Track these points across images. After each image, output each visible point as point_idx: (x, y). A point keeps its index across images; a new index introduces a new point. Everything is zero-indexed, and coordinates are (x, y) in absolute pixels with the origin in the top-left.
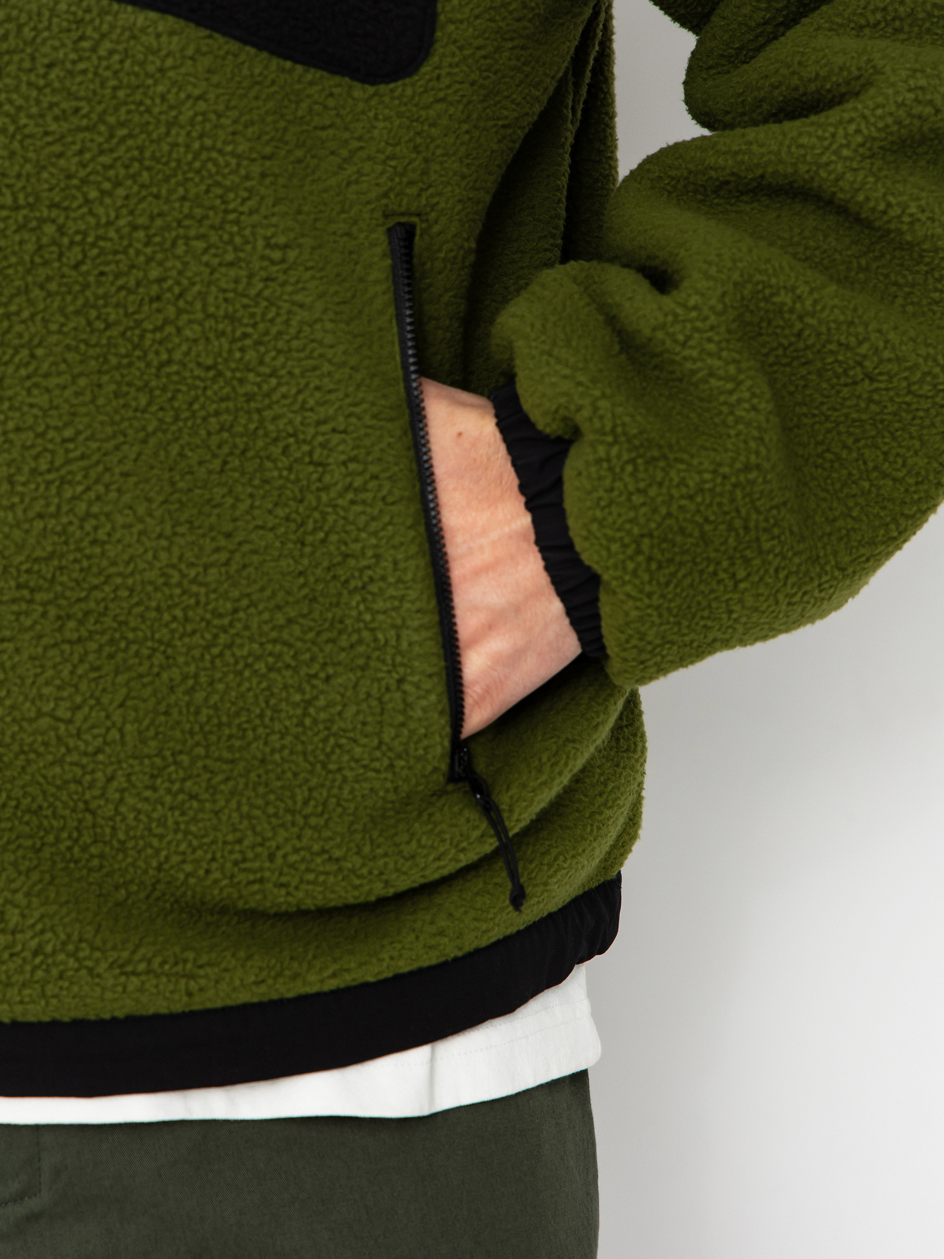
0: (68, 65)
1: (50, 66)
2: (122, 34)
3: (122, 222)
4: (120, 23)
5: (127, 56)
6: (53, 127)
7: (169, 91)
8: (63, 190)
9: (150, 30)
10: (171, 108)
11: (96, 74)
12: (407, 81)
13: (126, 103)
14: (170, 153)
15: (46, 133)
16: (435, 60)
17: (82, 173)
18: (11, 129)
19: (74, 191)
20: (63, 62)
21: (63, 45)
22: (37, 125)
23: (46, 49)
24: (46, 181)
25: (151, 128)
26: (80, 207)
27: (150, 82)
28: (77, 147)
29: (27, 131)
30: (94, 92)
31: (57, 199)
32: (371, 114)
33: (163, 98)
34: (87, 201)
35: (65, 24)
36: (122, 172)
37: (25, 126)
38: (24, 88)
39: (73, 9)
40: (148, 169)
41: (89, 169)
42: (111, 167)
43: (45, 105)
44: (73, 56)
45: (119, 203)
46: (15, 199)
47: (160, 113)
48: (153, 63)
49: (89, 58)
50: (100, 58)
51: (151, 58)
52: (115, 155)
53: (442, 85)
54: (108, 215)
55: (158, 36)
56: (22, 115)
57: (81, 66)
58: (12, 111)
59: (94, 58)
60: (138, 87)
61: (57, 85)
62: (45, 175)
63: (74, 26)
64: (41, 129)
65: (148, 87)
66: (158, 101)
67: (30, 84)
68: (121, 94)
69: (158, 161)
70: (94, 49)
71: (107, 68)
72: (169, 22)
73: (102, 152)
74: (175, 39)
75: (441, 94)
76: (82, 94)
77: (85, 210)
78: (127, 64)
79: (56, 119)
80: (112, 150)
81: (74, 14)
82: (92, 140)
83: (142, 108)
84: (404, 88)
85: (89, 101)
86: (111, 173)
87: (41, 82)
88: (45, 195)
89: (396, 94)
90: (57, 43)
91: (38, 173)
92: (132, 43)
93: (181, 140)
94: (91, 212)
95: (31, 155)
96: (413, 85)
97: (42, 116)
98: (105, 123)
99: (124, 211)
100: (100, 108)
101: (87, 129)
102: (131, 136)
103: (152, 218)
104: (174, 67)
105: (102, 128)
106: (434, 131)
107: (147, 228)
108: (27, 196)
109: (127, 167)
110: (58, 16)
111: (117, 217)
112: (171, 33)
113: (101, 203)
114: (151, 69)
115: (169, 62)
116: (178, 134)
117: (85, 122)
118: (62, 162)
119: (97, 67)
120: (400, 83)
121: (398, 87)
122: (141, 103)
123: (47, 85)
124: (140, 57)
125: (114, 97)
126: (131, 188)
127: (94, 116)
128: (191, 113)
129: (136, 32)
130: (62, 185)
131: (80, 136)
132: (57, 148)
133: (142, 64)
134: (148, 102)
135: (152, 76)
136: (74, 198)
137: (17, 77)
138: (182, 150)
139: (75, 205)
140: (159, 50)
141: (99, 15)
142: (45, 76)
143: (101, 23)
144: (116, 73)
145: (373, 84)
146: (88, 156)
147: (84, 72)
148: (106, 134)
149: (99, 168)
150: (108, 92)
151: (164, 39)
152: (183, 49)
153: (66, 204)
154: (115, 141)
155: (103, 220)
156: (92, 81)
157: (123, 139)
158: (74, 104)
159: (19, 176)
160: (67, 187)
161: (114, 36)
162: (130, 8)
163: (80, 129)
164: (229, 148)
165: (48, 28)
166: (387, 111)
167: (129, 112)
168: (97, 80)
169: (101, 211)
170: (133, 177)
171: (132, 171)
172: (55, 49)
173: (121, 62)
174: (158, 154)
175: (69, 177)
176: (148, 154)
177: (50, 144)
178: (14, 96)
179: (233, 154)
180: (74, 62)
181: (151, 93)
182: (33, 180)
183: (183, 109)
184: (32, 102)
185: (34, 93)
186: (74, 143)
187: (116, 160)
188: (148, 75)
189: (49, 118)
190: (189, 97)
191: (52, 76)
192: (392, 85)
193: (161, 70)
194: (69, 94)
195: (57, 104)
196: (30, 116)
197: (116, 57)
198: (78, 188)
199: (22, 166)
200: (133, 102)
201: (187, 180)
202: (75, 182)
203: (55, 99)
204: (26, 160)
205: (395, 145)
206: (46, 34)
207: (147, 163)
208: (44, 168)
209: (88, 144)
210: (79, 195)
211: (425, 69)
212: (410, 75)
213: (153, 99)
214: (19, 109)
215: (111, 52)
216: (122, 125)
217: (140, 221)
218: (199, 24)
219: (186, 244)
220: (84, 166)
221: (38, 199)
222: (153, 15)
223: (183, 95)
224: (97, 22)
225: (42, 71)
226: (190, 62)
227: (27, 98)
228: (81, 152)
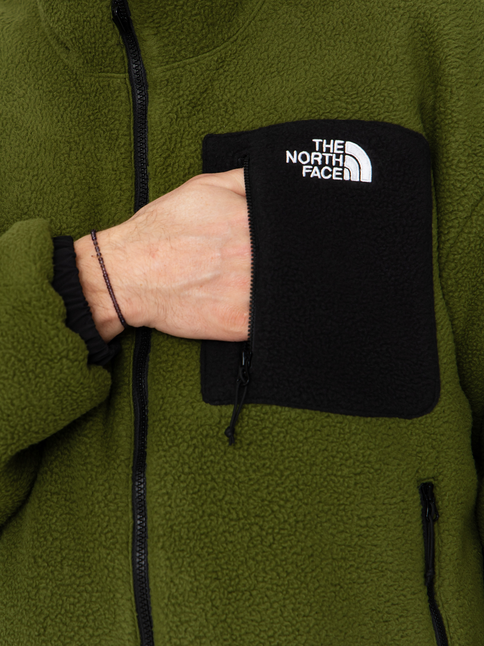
0: (258, 442)
1: (249, 444)
5: (287, 434)
6: (253, 476)
7: (310, 449)
8: (260, 507)
9: (299, 419)
10: (312, 456)
11: (272, 445)
12: (428, 415)
13: (288, 458)
14: (312, 479)
15: (250, 480)
16: (441, 403)
17: (269, 498)
18: (233, 480)
19: (266, 507)
20: (256, 441)
21: (255, 432)
22: (245, 476)
24: (252, 504)
25: (302, 468)
26: (270, 515)
27: (301, 445)
28: (265, 485)
29: (240, 480)
30: (272, 455)
31: (258, 512)
32: (409, 433)
33: (308, 452)
34: (273, 512)
35: (256, 422)
36: (289, 494)
37: (239, 477)
38: (237, 458)
39: (258, 414)
40: (302, 490)
41: (272, 495)
42: (284, 492)
43: (248, 465)
44: (260, 438)
47: (307, 460)
48: (301, 435)
49: (268, 437)
50: (273, 437)
51: (300, 433)
52: (284, 486)
53: (446, 415)
55: (303, 421)
56: (237, 472)
57: (265, 442)
58: (233, 470)
59: (271, 437)
60: (294, 449)
61: (253, 453)
62: (251, 501)
63: (260, 423)
64: (247, 478)
65: (300, 448)
66: (305, 454)
67: (240, 455)
68: (285, 453)
70: (270, 433)
71: (277, 441)
73: (278, 485)
74: (311, 422)
75: (446, 419)
76: (266, 456)
78: (288, 437)
79: (254, 471)
80: (282, 483)
81: (259, 416)
82: (272, 480)
83: (297, 459)
84: (426, 419)
85: (270, 459)
86: (283, 495)
87: (246, 453)
88: (252, 511)
89: (422, 422)
90: (252, 432)
91: (248, 500)
94: (275, 517)
95: (244, 492)
96: (431, 417)
97: (247, 471)
98: (278, 469)
100: (275, 462)
101: (270, 474)
102: (292, 474)
103: (305, 516)
104: (312, 436)
105: (277, 473)
106: (443, 438)
108: (243, 513)
109: (291, 491)
110: (252, 419)
111: (289, 518)
112: (309, 419)
114: (301, 438)
116: (316, 469)
117: (268, 471)
118: (259, 494)
119: (272, 442)
120: (424, 416)
121: (423, 419)
122: (296, 456)
123: (249, 454)
125: (282, 455)
126: (294, 502)
127: (272, 467)
128: (322, 458)
130: (260, 505)
131: (266, 478)
132: (256, 487)
133: (295, 437)
134: (300, 455)
135: (301, 442)
136: (267, 511)
137: (234, 453)
138: (318, 477)
139: (267, 514)
140: (304, 428)
141: (272, 415)
142: (247, 450)
144: (282, 443)
145: (409, 419)
146: (271, 489)
147: (266, 445)
148: (279, 475)
149: (277, 494)
150: (278, 453)
151: (306, 423)
152: (315, 426)
154: (284, 478)
156: (271, 449)
157: (288, 477)
158: (263, 462)
160: (263, 506)
163: (266, 475)
165: (247, 425)
166: (417, 431)
167: (289, 462)
168: (273, 448)
171: (293, 493)
172: (251, 435)
173: (284, 437)
175: (263, 501)
176: (301, 482)
177: (252, 485)
178: (233, 463)
180: (261, 441)
181: (301, 450)
183: (318, 456)
184: (242, 465)
185: (243, 460)
186: (264, 482)
187: (284, 488)
188: (299, 442)
189: (251, 472)
190: (320, 450)
191: (251, 449)
192: (420, 418)
193: (306, 438)
194: (260, 457)
195: (254, 464)
196: (241, 472)
198: (268, 505)
200: (292, 457)
202: (266, 503)
203: (253, 461)
204: (241, 495)
205: (421, 446)
206: (246, 428)
207: (301, 487)
208: (250, 497)
209: (271, 482)
210: (269, 509)
211: (437, 409)
212: (429, 412)
213: (302, 453)
214: (236, 469)
215: (279, 433)
216: (287, 469)
218: (321, 411)
220: (270, 494)
223: (317, 450)
225: (246, 447)
226: (319, 433)
227: (239, 463)
228: (268, 487)
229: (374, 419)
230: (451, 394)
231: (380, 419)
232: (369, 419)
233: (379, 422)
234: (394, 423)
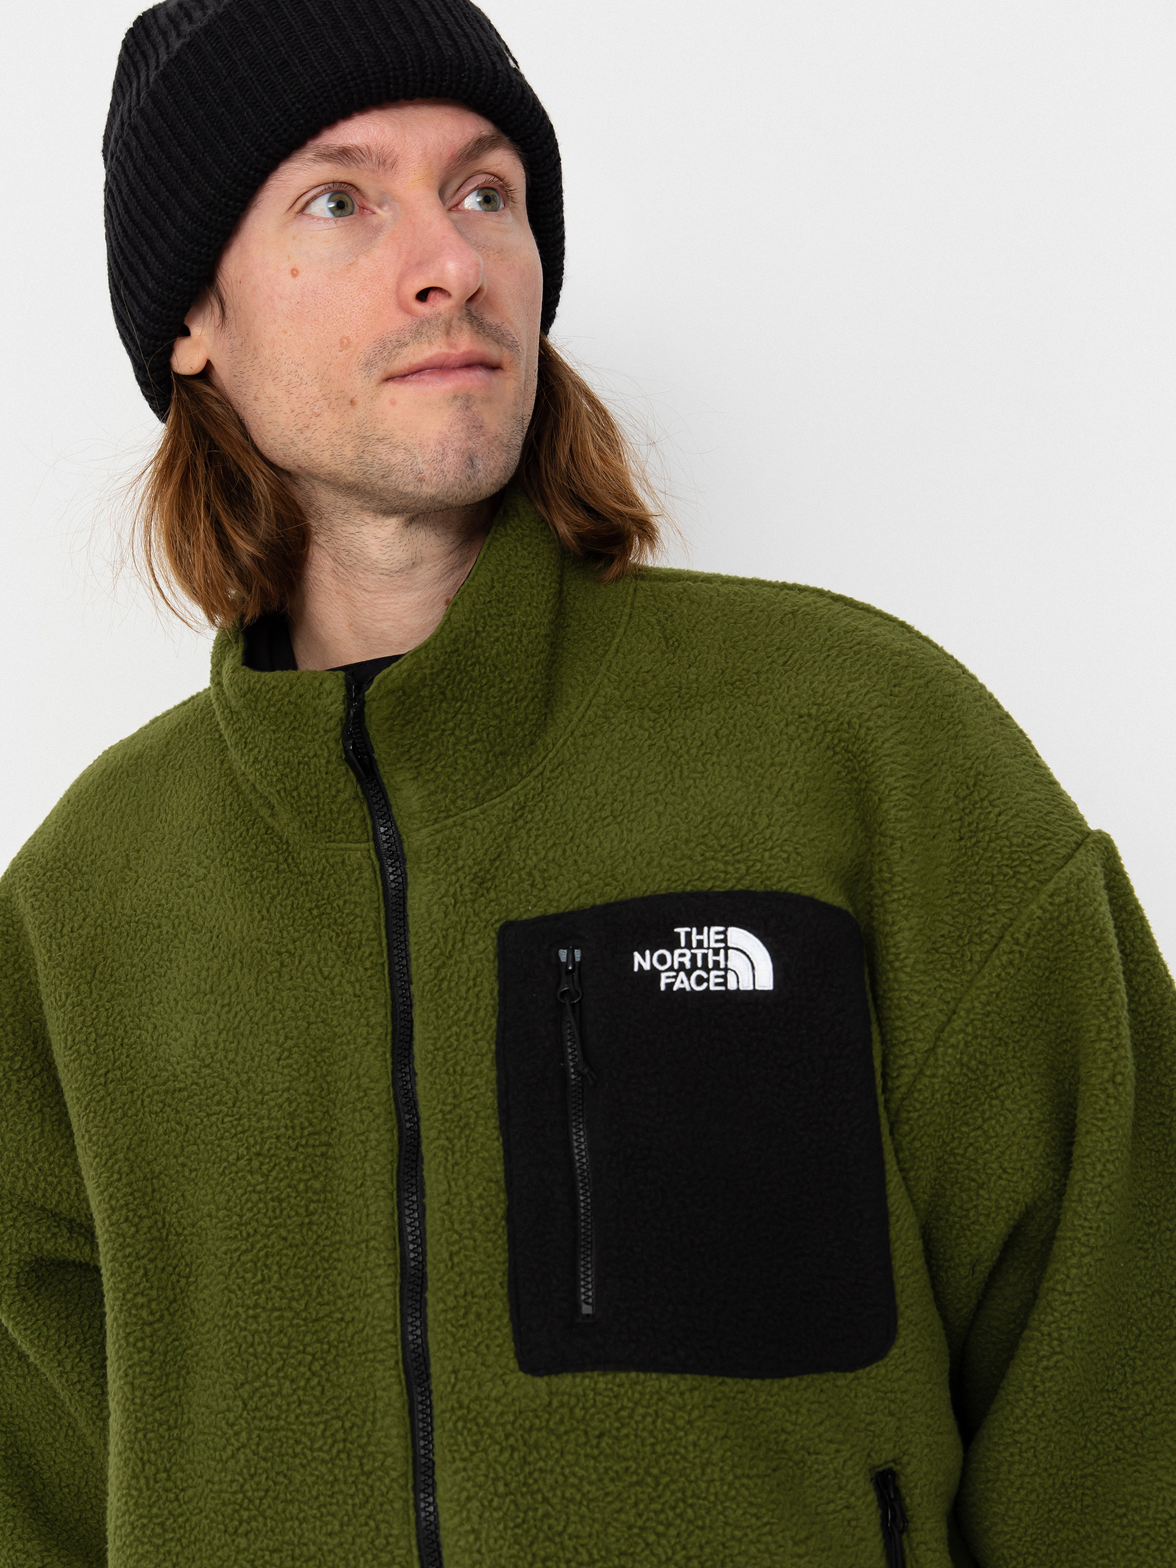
0: (614, 1432)
1: (600, 1436)
2: (651, 1398)
3: (678, 1557)
4: (648, 1390)
5: (657, 1416)
6: (611, 1488)
7: (699, 1438)
8: (627, 1539)
9: (675, 1390)
10: (703, 1451)
11: (636, 1436)
12: (880, 1363)
13: (664, 1455)
14: (708, 1489)
15: (607, 1494)
16: (900, 1341)
17: (640, 1523)
18: (578, 1497)
19: (635, 1539)
20: (610, 1431)
21: (608, 1416)
22: (598, 1489)
23: (595, 1423)
24: (613, 1535)
25: (688, 1471)
26: (643, 1551)
27: (681, 1434)
28: (632, 1501)
29: (590, 1496)
30: (638, 1452)
31: (624, 1548)
32: (852, 1395)
33: (695, 1444)
34: (647, 1544)
35: (607, 1400)
36: (671, 1514)
37: (589, 1492)
38: (582, 1460)
39: (610, 1386)
40: (691, 1506)
41: (644, 1518)
42: (662, 1511)
43: (602, 1470)
44: (617, 1424)
45: (673, 1542)
46: (590, 1555)
47: (695, 1457)
48: (682, 1417)
49: (629, 1424)
50: (637, 1423)
51: (679, 1414)
52: (662, 1501)
53: (908, 1359)
54: (666, 1553)
55: (682, 1394)
56: (585, 1483)
57: (624, 1431)
58: (576, 1481)
59: (633, 1423)
60: (671, 1440)
61: (608, 1451)
62: (611, 1530)
63: (614, 1401)
64: (601, 1492)
65: (681, 1438)
66: (691, 1448)
67: (586, 1456)
68: (658, 1449)
69: (699, 1498)
70: (631, 1417)
71: (644, 1429)
72: (690, 1380)
73: (652, 1500)
74: (696, 1393)
75: (909, 1366)
76: (629, 1454)
77: (647, 1552)
78: (659, 1422)
79: (612, 1480)
80: (659, 1497)
81: (611, 1390)
82: (643, 1492)
83: (678, 1457)
84: (877, 1370)
85: (635, 1459)
86: (662, 1517)
87: (596, 1452)
88: (613, 1547)
89: (872, 1375)
90: (602, 1416)
91: (605, 1529)
92: (660, 1404)
93: (716, 1476)
94: (652, 1553)
95: (598, 1516)
96: (886, 1365)
97: (601, 1480)
98: (650, 1475)
99: (678, 1547)
100: (644, 1464)
101: (638, 1483)
102: (673, 1481)
103: (701, 1547)
104: (700, 1417)
105: (649, 1480)
106: (905, 1397)
107: (699, 1557)
108: (599, 1550)
109: (673, 1508)
110: (600, 1394)
111: (674, 1553)
112: (692, 1389)
113: (659, 1544)
114: (680, 1423)
115: (696, 1413)
116: (713, 1472)
117: (635, 1478)
118: (623, 1517)
119: (636, 1430)
120: (874, 1365)
121: (873, 1370)
122: (676, 1453)
123: (601, 1453)
124: (670, 1414)
125: (654, 1452)
126: (680, 1526)
127: (641, 1471)
128: (721, 1452)
129: (663, 1394)
130: (626, 1536)
131: (633, 1490)
132: (617, 1505)
133: (672, 1421)
134: (682, 1451)
135: (682, 1429)
136: (637, 1543)
137: (576, 1452)
138: (718, 1484)
139: (638, 1550)
140: (685, 1405)
141: (631, 1387)
142: (597, 1446)
143: (633, 1393)
144: (651, 1432)
145: (851, 1371)
146: (641, 1506)
147: (627, 1436)
148: (653, 1485)
149: (652, 1515)
150: (648, 1448)
151: (687, 1395)
152: (704, 1400)
153: (632, 1550)
154: (661, 1487)
155: (664, 1558)
156: (635, 1442)
157: (667, 1485)
158: (624, 1464)
159: (590, 1535)
160: (630, 1536)
161: (644, 1403)
162: (654, 1375)
163: (631, 1485)
164: (755, 1471)
165: (594, 1405)
166: (865, 1390)
167: (667, 1462)
168: (639, 1440)
169: (660, 1550)
170: (681, 1516)
171: (678, 1511)
172: (601, 1421)
173: (654, 1422)
174: (697, 1492)
175: (630, 1528)
176: (689, 1493)
177: (610, 1503)
178: (577, 1469)
179: (758, 1476)
180: (618, 1430)
181: (683, 1442)
182: (602, 1536)
183: (714, 1450)
184: (591, 1471)
185: (592, 1462)
186: (629, 1497)
187: (663, 1504)
188: (678, 1428)
189: (606, 1481)
190: (716, 1438)
191: (603, 1444)
192: (868, 1369)
193: (690, 1422)
194: (619, 1456)
195: (610, 1468)
196: (591, 1483)
197: (649, 1419)
198: (638, 1535)
199: (591, 1527)
200: (670, 1453)
201: (725, 1508)
202: (636, 1531)
203: (608, 1464)
204: (594, 1520)
205: (872, 1414)
206: (593, 1410)
207: (690, 1501)
208: (609, 1524)
209: (641, 1496)
210: (640, 1541)
211: (894, 1351)
212: (882, 1358)
213: (685, 1448)
214: (581, 1479)
215: (644, 1417)
216: (664, 1473)
217: (694, 1552)
218: (711, 1375)
219: (732, 1561)
220: (640, 1515)
221: (608, 1550)
222: (674, 1377)
223: (712, 1439)
224: (630, 1392)
225: (594, 1442)
226: (711, 1410)
227: (586, 1469)
228: (636, 1504)
229: (795, 1380)
230: (915, 1325)
231: (805, 1377)
232: (787, 1381)
233: (804, 1384)
234: (827, 1381)
